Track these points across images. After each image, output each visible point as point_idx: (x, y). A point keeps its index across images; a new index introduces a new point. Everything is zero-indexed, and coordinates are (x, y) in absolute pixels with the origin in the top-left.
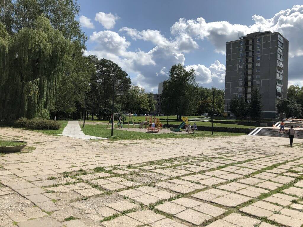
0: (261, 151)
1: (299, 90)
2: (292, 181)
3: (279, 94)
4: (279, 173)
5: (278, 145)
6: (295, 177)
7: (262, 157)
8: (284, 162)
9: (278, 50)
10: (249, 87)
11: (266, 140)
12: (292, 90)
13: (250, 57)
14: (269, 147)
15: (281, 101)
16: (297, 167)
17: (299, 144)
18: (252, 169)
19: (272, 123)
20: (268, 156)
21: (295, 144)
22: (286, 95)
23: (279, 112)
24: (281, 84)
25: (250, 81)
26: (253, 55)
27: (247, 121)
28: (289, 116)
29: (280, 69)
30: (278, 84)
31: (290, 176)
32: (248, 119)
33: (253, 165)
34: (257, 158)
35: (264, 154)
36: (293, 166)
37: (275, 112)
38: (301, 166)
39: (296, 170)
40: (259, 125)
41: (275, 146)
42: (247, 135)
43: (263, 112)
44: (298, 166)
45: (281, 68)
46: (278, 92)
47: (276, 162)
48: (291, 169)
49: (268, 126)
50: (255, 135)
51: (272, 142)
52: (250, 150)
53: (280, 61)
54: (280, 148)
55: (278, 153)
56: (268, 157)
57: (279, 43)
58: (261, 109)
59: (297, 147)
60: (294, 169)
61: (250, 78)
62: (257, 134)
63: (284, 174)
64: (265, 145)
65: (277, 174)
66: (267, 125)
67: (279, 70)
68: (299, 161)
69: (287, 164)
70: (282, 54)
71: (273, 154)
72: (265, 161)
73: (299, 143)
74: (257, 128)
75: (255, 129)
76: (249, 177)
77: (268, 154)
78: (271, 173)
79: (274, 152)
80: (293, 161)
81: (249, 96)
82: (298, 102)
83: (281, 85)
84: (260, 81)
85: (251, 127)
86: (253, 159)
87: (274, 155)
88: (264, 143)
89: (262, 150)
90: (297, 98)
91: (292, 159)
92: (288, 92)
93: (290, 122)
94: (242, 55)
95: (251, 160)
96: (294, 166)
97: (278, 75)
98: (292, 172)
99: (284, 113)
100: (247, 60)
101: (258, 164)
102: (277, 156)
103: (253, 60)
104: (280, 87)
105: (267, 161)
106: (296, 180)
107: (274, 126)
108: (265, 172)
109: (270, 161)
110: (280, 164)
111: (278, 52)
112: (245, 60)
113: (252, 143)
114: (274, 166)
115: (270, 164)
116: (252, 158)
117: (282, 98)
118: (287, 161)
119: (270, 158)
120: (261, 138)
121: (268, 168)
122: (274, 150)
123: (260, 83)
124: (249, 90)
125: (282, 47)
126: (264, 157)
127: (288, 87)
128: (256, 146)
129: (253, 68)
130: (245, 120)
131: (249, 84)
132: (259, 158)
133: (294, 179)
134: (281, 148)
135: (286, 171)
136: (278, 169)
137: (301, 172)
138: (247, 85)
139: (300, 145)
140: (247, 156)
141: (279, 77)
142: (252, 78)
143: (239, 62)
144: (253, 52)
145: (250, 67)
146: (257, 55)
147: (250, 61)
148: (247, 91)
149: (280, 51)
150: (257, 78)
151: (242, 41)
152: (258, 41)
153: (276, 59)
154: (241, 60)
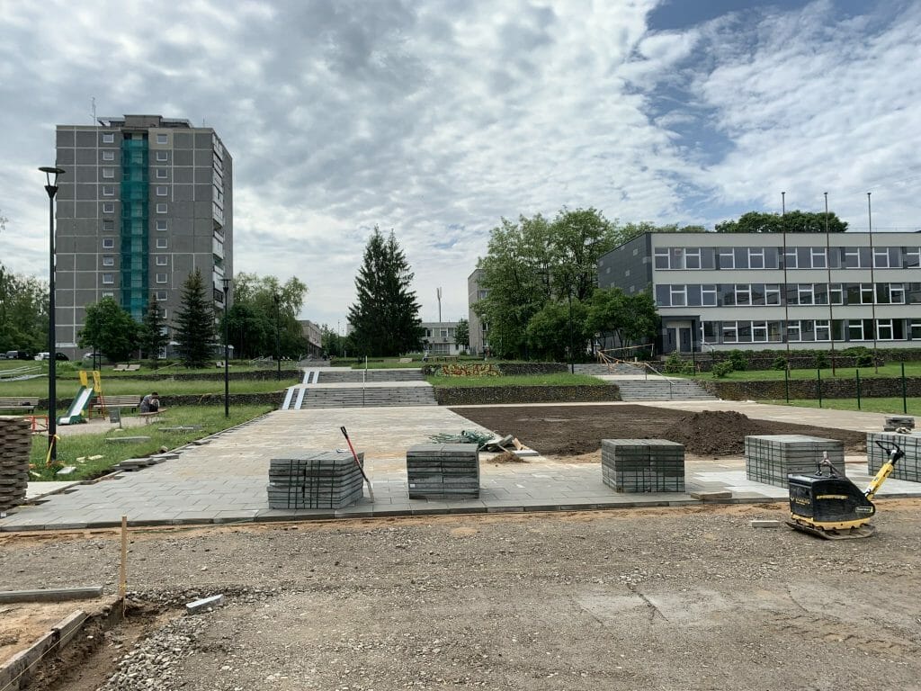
3: (219, 296)
9: (215, 177)
10: (137, 270)
13: (136, 182)
24: (222, 269)
25: (137, 254)
26: (144, 179)
29: (218, 228)
30: (216, 268)
45: (221, 227)
46: (217, 290)
53: (218, 207)
57: (215, 157)
61: (137, 244)
67: (217, 231)
70: (222, 190)
81: (137, 297)
83: (222, 272)
84: (169, 256)
97: (216, 243)
100: (128, 193)
103: (146, 195)
104: (221, 276)
111: (215, 182)
112: (123, 190)
123: (169, 262)
124: (136, 279)
125: (222, 170)
129: (148, 217)
131: (137, 262)
138: (129, 266)
142: (146, 246)
143: (101, 192)
144: (145, 170)
145: (137, 212)
146: (157, 181)
147: (136, 195)
148: (130, 283)
149: (217, 180)
150: (158, 247)
151: (111, 133)
152: (160, 141)
153: (211, 201)
154: (109, 190)
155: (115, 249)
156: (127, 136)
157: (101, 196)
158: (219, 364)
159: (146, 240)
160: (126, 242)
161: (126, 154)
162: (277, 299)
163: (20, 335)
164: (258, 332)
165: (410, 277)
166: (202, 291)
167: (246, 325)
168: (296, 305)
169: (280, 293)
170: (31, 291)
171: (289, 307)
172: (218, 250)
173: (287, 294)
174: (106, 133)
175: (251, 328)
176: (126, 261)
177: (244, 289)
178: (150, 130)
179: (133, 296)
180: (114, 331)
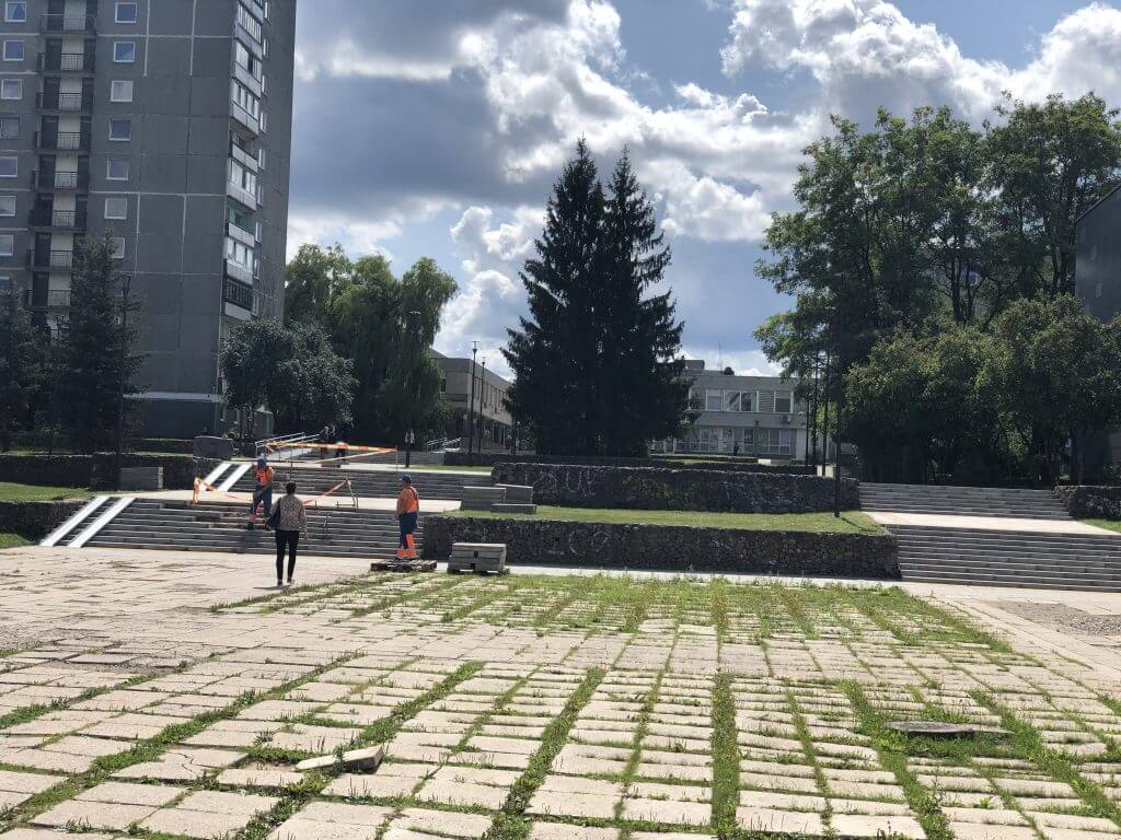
0: (105, 651)
1: (344, 275)
2: (261, 817)
3: (240, 293)
4: (194, 773)
5: (214, 599)
6: (280, 788)
7: (110, 684)
8: (230, 701)
9: (240, 19)
10: (63, 230)
11: (149, 573)
12: (311, 270)
13: (71, 32)
14: (161, 616)
15: (249, 331)
16: (298, 727)
17: (324, 591)
18: (32, 770)
19: (188, 464)
20: (142, 673)
21: (305, 588)
22: (278, 301)
23: (236, 401)
24: (252, 233)
25: (65, 191)
26: (90, 25)
27: (41, 454)
28: (287, 426)
29: (248, 140)
30: (234, 230)
31: (251, 789)
32: (47, 443)
33: (44, 744)
34: (77, 693)
35: (125, 664)
36: (275, 726)
37: (215, 398)
38: (319, 716)
39: (291, 748)
40: (111, 482)
41: (195, 610)
42: (32, 549)
43: (140, 396)
44: (302, 720)
45: (254, 137)
46: (234, 280)
47: (187, 711)
48: (264, 745)
49: (169, 486)
50: (84, 545)
51: (180, 588)
52: (37, 646)
53: (249, 91)
54: (222, 619)
55: (206, 653)
56: (144, 686)
58: (130, 382)
59: (314, 605)
60: (283, 742)
61: (66, 171)
62: (92, 539)
63: (221, 779)
64: (138, 608)
65: (183, 782)
66: (160, 481)
67: (242, 147)
68: (313, 690)
69: (245, 713)
70: (260, 52)
71: (176, 663)
72: (124, 711)
73: (326, 585)
74: (101, 498)
75: (85, 503)
76: (9, 828)
77: (149, 660)
78: (146, 781)
79: (181, 650)
80: (278, 693)
81: (60, 289)
82: (340, 342)
83: (250, 240)
84: (132, 199)
85: (62, 491)
86: (48, 703)
87: (184, 665)
88: (130, 595)
89: (115, 637)
90: (332, 321)
91: (278, 684)
92: (287, 284)
93: (292, 460)
94: (18, 14)
95: (34, 712)
96: (282, 725)
97: (235, 175)
98: (269, 760)
99: (262, 409)
100: (52, 55)
101: (75, 734)
102: (198, 669)
103: (90, 60)
104: (247, 247)
105: (135, 712)
106: (280, 804)
107: (202, 487)
108: (116, 779)
109: (153, 705)
110: (207, 719)
111: (240, 34)
112: (43, 50)
113: (56, 597)
114: (173, 737)
115: (150, 728)
116: (42, 696)
117: (254, 318)
118: (250, 699)
119: (154, 690)
120: (119, 565)
121: (134, 752)
122: (186, 636)
123: (131, 212)
124: (62, 249)
125: (262, 8)
126: (117, 688)
127: (291, 255)
128: (81, 616)
129: (91, 110)
130: (23, 444)
131: (64, 209)
132: (90, 694)
133: (274, 800)
134: (229, 620)
135: (235, 756)
136: (189, 752)
137: (312, 755)
138: (47, 220)
139: (329, 595)
140: (10, 687)
141: (244, 186)
142: (84, 174)
144: (93, 5)
146: (115, 28)
149: (249, 28)
150: (110, 179)
153: (227, 75)
159: (85, 162)
165: (662, 259)
172: (243, 189)
176: (41, 205)
179: (53, 286)
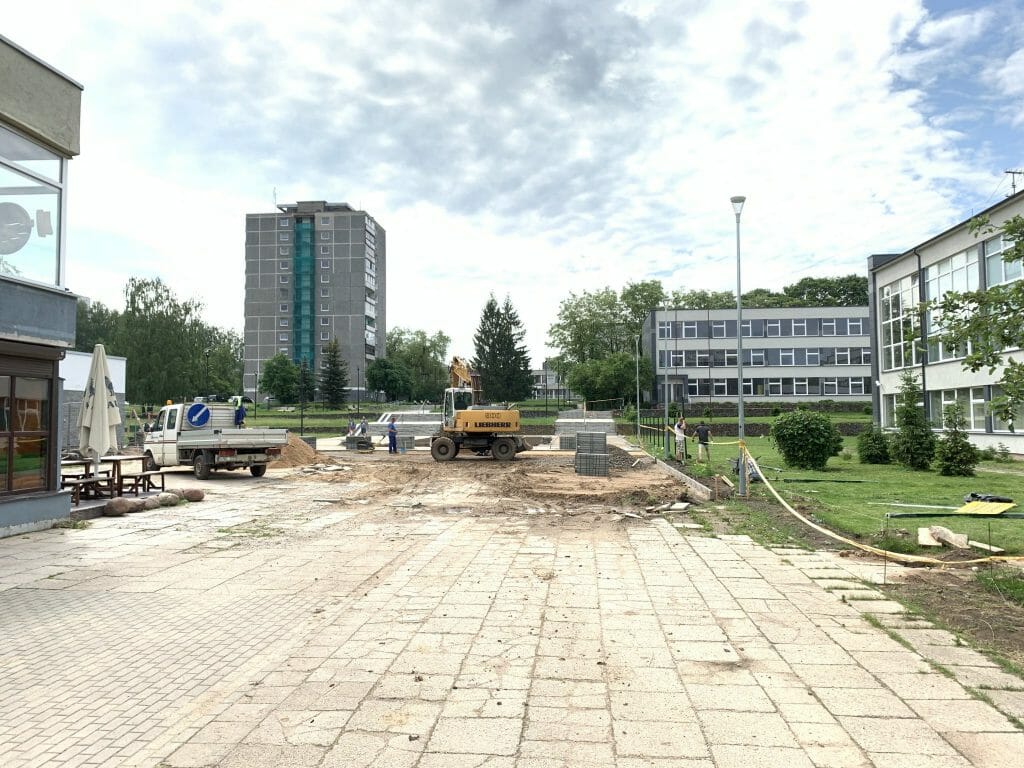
3: (370, 349)
9: (367, 251)
24: (374, 327)
26: (312, 255)
29: (370, 293)
30: (368, 327)
37: (363, 389)
45: (373, 292)
46: (369, 345)
53: (371, 276)
57: (367, 235)
67: (369, 296)
70: (374, 261)
81: (306, 352)
83: (374, 330)
94: (285, 251)
97: (367, 306)
99: (381, 392)
103: (313, 268)
104: (372, 332)
111: (367, 256)
112: (295, 265)
117: (376, 358)
125: (374, 245)
129: (314, 286)
131: (306, 323)
138: (300, 327)
142: (313, 310)
143: (279, 267)
144: (313, 248)
145: (306, 282)
146: (321, 256)
147: (306, 268)
148: (300, 341)
149: (370, 253)
150: (322, 311)
151: (286, 218)
152: (324, 224)
153: (363, 272)
154: (284, 264)
155: (288, 313)
156: (299, 220)
157: (279, 270)
158: (351, 407)
159: (312, 305)
160: (298, 307)
161: (298, 235)
162: (425, 350)
163: (219, 381)
164: (395, 380)
165: (523, 333)
166: (338, 354)
167: (386, 375)
168: (442, 356)
169: (428, 344)
170: (230, 341)
171: (436, 356)
172: (370, 312)
173: (434, 345)
174: (283, 219)
175: (390, 378)
176: (298, 322)
177: (398, 341)
178: (316, 214)
179: (303, 350)
180: (285, 380)
